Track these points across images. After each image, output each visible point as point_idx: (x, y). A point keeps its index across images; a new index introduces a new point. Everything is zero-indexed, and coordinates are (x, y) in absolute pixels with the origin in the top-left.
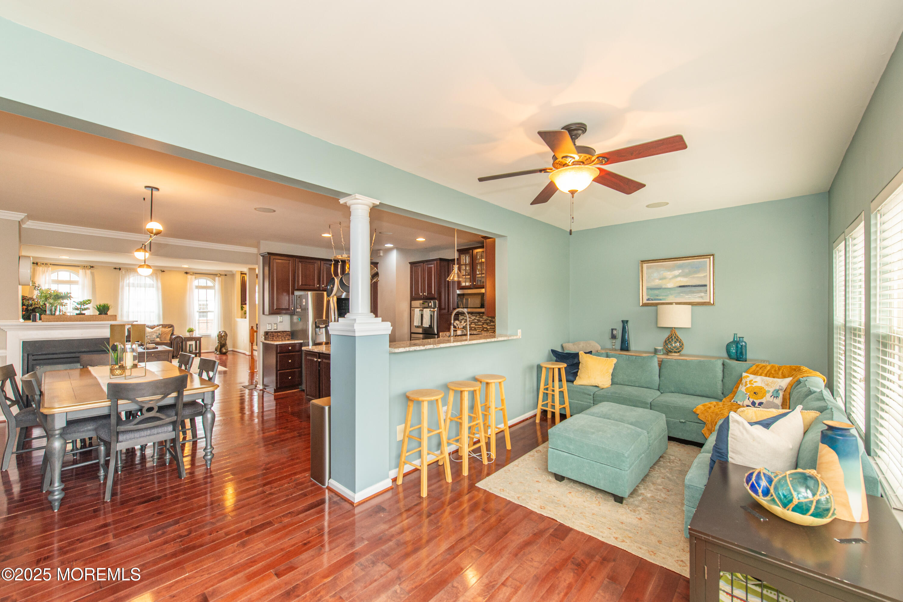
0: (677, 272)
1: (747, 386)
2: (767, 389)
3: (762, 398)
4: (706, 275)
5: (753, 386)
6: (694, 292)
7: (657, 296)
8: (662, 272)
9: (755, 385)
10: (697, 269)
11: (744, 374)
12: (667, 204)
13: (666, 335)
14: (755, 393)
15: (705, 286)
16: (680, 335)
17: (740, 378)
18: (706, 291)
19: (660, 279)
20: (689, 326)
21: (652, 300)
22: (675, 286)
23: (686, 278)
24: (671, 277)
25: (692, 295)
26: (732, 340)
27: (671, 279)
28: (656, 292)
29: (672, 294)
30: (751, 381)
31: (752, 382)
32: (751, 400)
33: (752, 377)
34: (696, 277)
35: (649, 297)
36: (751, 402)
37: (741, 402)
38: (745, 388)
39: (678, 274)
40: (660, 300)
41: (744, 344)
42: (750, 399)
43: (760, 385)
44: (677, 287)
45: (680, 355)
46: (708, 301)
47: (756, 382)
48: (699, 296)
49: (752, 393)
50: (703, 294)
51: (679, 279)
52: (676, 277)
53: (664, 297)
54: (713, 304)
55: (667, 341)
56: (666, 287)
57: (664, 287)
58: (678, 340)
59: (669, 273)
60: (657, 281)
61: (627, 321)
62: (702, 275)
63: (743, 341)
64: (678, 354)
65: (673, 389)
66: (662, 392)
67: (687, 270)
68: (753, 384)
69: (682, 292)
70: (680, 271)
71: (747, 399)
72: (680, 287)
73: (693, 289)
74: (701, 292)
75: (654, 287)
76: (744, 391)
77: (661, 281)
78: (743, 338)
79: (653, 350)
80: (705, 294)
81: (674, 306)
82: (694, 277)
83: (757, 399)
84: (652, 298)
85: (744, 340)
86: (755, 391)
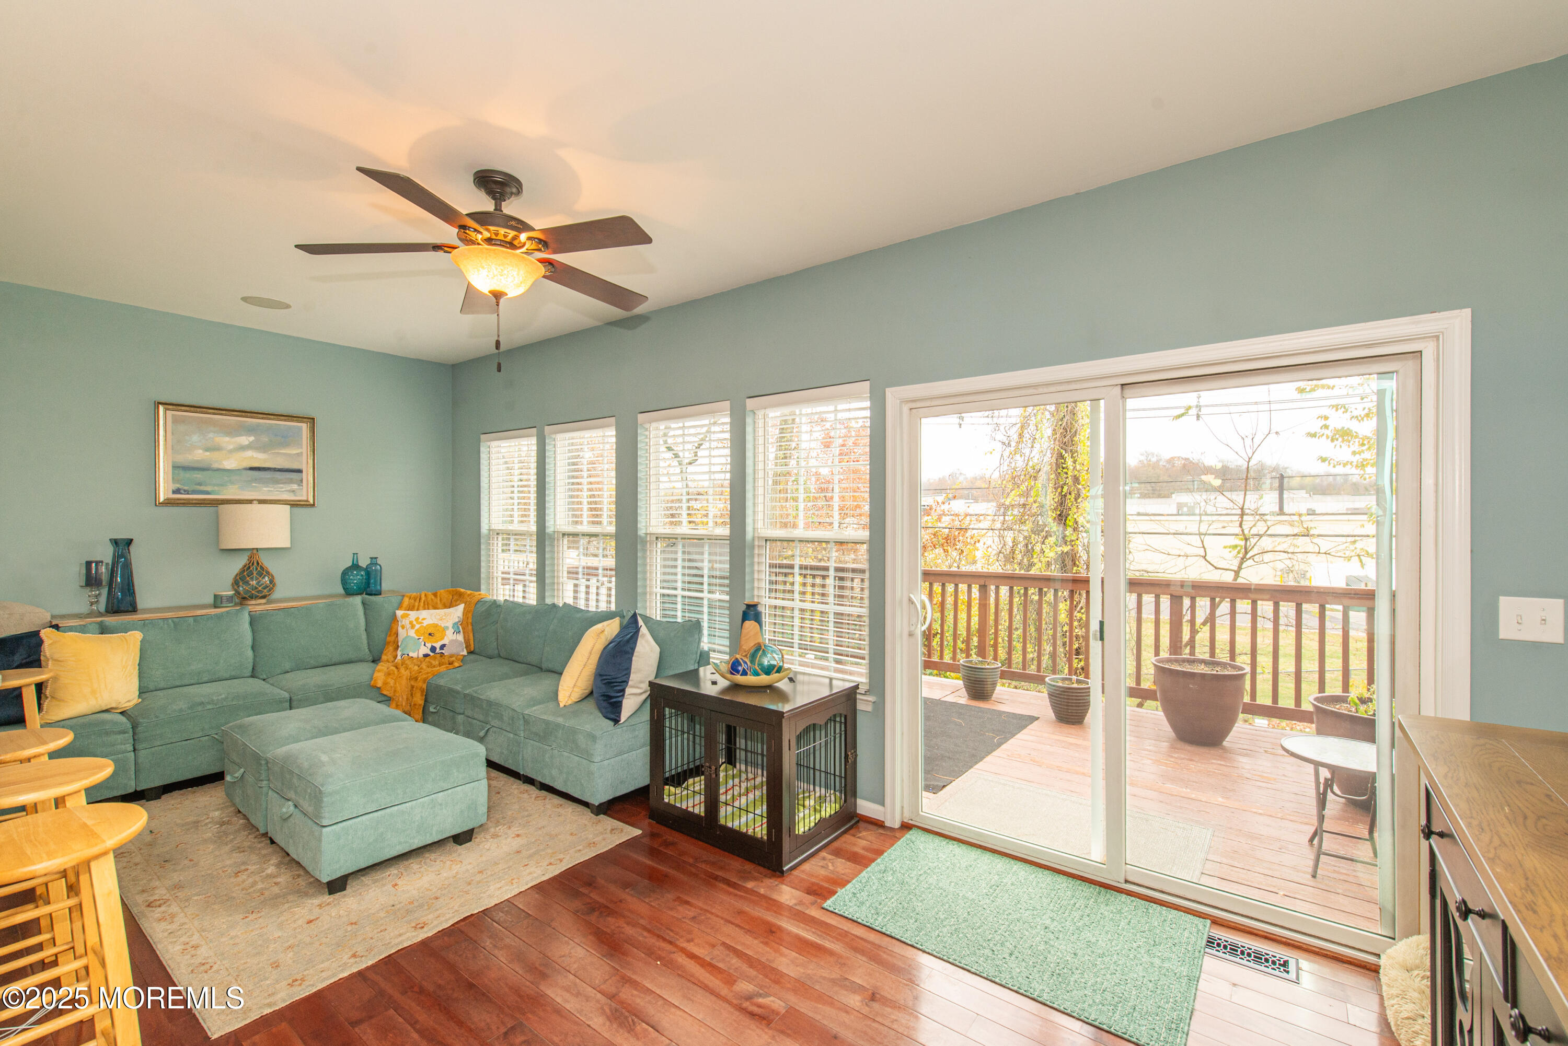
0: (245, 440)
1: (416, 628)
2: (443, 626)
3: (443, 638)
4: (302, 453)
5: (425, 625)
6: (277, 482)
7: (200, 484)
8: (211, 435)
9: (425, 623)
10: (285, 440)
11: (399, 613)
12: (288, 306)
13: (237, 564)
14: (430, 634)
15: (300, 471)
16: (268, 562)
17: (394, 619)
18: (302, 481)
19: (207, 449)
20: (289, 546)
21: (187, 492)
22: (240, 467)
23: (264, 452)
24: (231, 447)
25: (276, 486)
26: (350, 564)
27: (231, 451)
28: (198, 476)
29: (232, 483)
30: (417, 619)
31: (420, 620)
32: (429, 645)
33: (413, 614)
34: (281, 453)
35: (178, 486)
36: (430, 647)
37: (414, 652)
38: (413, 631)
39: (247, 443)
40: (208, 493)
41: (378, 567)
42: (427, 644)
43: (431, 622)
44: (246, 469)
45: (269, 602)
46: (304, 498)
47: (424, 619)
48: (289, 488)
49: (427, 635)
50: (295, 487)
51: (250, 453)
52: (243, 448)
53: (216, 488)
54: (314, 505)
55: (240, 578)
56: (221, 467)
57: (215, 466)
58: (263, 571)
59: (227, 439)
60: (201, 451)
61: (130, 542)
62: (295, 452)
63: (377, 564)
64: (263, 601)
65: (287, 666)
66: (265, 677)
67: (265, 439)
68: (422, 623)
69: (255, 480)
70: (252, 439)
71: (423, 646)
72: (252, 469)
73: (278, 475)
74: (291, 481)
75: (196, 465)
76: (414, 635)
77: (208, 453)
78: (376, 558)
79: (210, 600)
80: (299, 485)
81: (256, 506)
82: (278, 453)
83: (437, 642)
84: (186, 488)
85: (379, 562)
86: (430, 631)
